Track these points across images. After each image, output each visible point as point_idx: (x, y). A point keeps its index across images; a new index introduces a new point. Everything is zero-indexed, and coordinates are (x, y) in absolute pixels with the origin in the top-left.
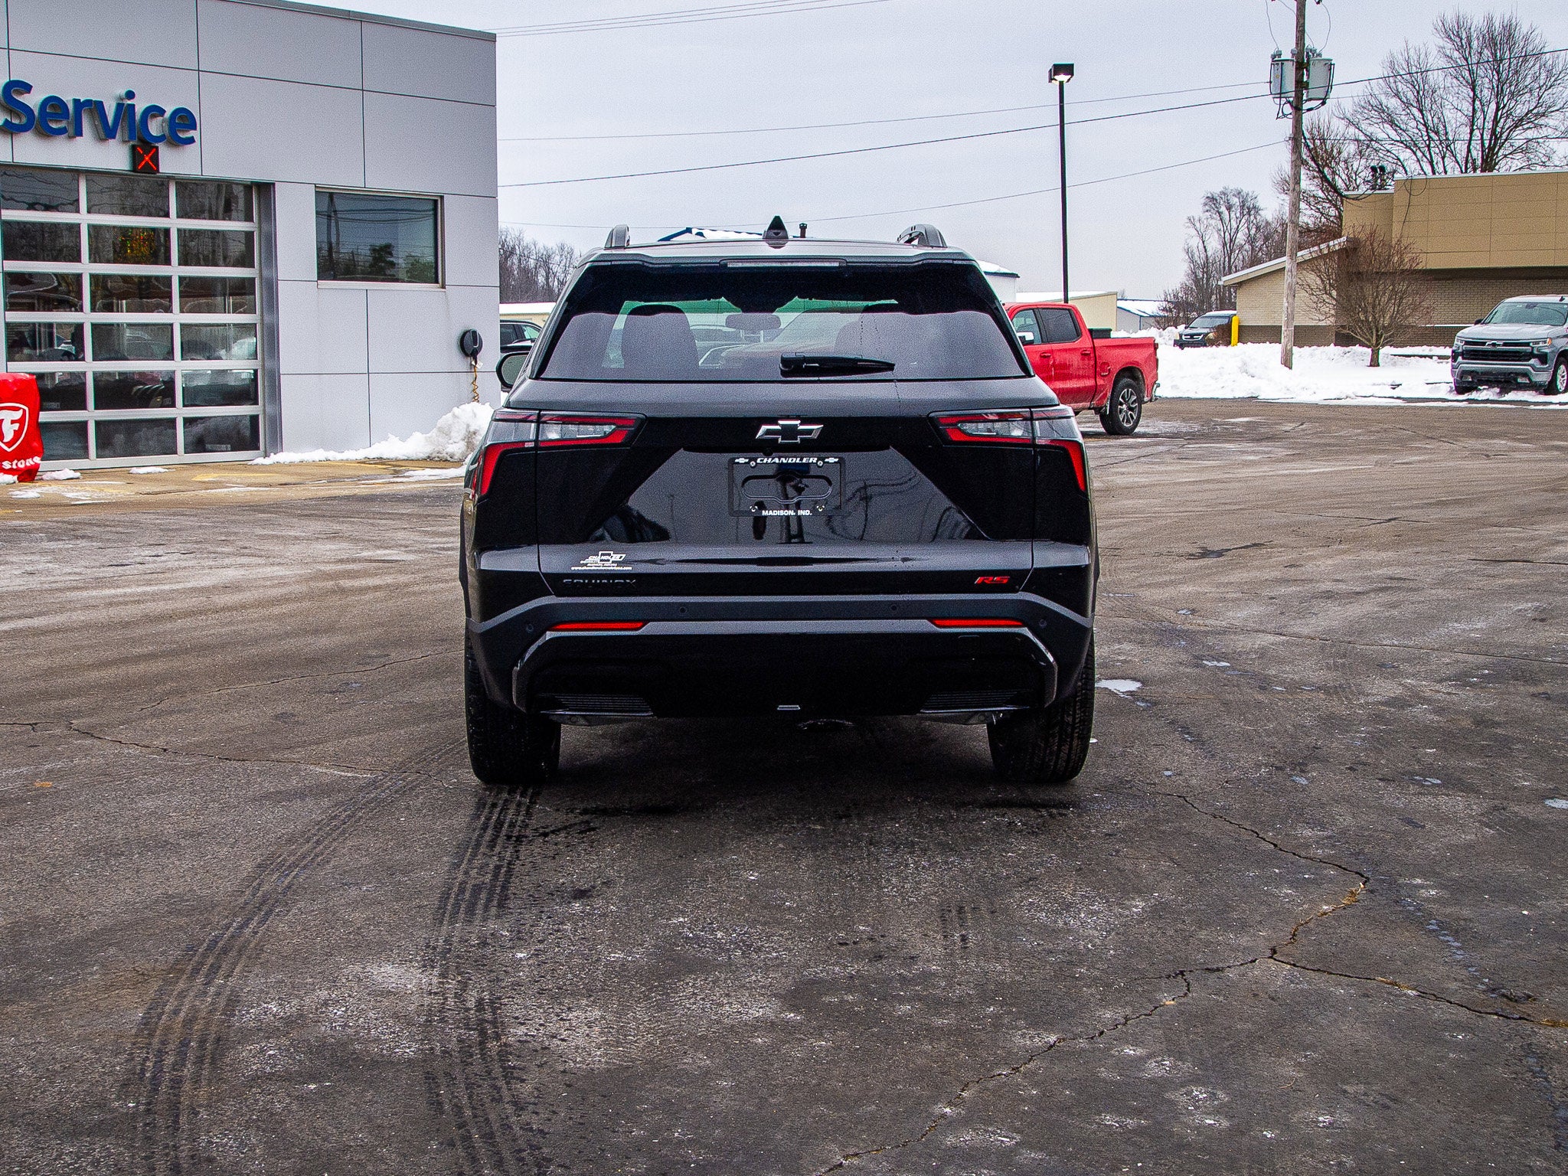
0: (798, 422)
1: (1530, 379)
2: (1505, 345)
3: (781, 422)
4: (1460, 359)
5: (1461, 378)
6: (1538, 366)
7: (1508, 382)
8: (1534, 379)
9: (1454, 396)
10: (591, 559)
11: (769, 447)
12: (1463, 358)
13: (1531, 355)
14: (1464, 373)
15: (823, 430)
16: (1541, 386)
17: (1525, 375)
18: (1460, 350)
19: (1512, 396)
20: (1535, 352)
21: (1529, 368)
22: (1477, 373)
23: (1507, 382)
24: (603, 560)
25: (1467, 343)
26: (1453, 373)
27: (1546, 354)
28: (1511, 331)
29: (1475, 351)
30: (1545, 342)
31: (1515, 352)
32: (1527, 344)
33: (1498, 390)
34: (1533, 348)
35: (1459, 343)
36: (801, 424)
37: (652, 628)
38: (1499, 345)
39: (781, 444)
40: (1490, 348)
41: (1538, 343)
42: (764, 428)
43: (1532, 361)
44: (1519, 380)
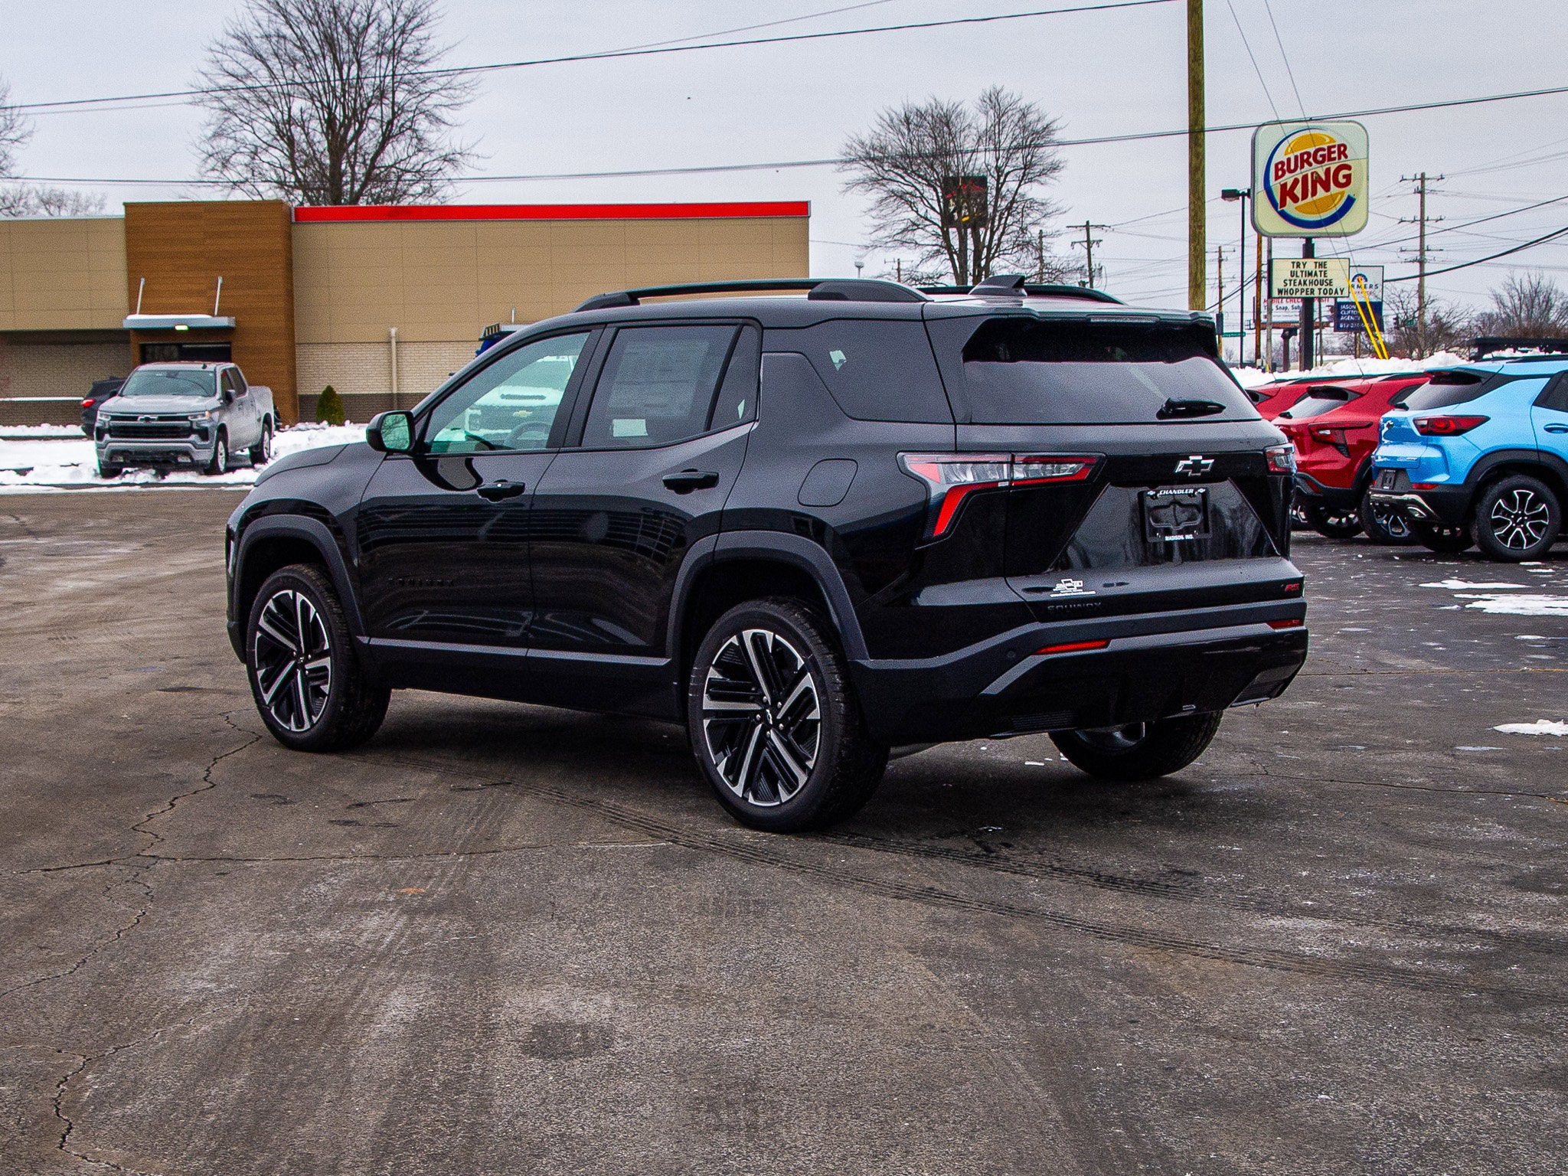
0: (1200, 458)
1: (191, 458)
2: (161, 419)
3: (1191, 458)
4: (107, 437)
5: (111, 458)
6: (200, 442)
7: (166, 462)
8: (197, 458)
9: (100, 481)
10: (1059, 587)
11: (1182, 480)
12: (112, 436)
13: (190, 431)
14: (115, 453)
15: (1214, 463)
16: (203, 465)
17: (186, 453)
18: (107, 427)
19: (173, 477)
20: (195, 427)
21: (189, 445)
22: (130, 453)
23: (164, 463)
24: (1068, 588)
25: (114, 418)
26: (99, 454)
27: (206, 429)
28: (165, 403)
29: (126, 428)
30: (204, 415)
31: (171, 427)
32: (185, 418)
33: (154, 472)
34: (191, 422)
35: (103, 418)
36: (1203, 459)
37: (1116, 644)
38: (153, 420)
39: (1191, 477)
40: (143, 423)
41: (195, 417)
42: (1182, 463)
43: (193, 437)
44: (180, 460)
